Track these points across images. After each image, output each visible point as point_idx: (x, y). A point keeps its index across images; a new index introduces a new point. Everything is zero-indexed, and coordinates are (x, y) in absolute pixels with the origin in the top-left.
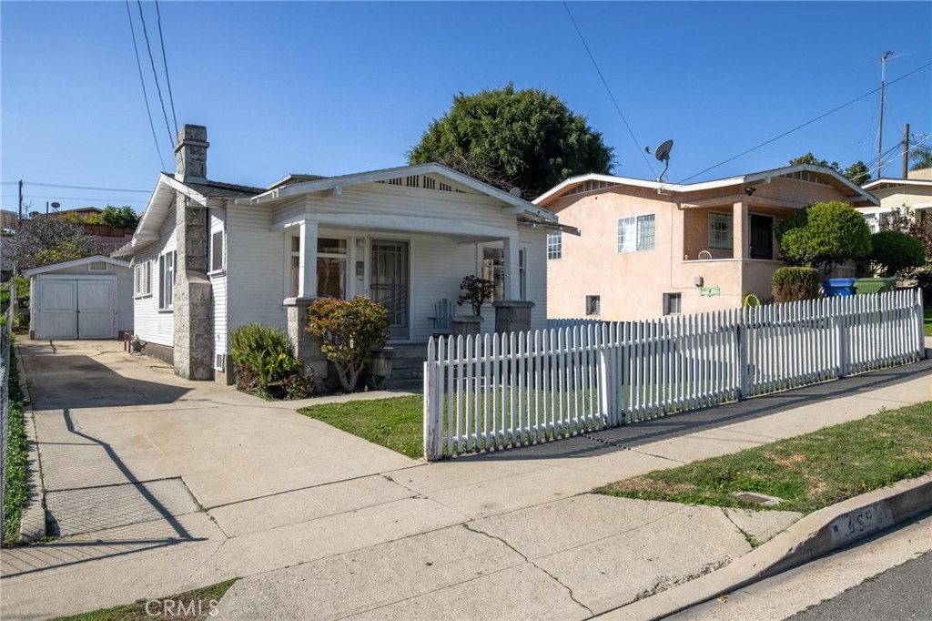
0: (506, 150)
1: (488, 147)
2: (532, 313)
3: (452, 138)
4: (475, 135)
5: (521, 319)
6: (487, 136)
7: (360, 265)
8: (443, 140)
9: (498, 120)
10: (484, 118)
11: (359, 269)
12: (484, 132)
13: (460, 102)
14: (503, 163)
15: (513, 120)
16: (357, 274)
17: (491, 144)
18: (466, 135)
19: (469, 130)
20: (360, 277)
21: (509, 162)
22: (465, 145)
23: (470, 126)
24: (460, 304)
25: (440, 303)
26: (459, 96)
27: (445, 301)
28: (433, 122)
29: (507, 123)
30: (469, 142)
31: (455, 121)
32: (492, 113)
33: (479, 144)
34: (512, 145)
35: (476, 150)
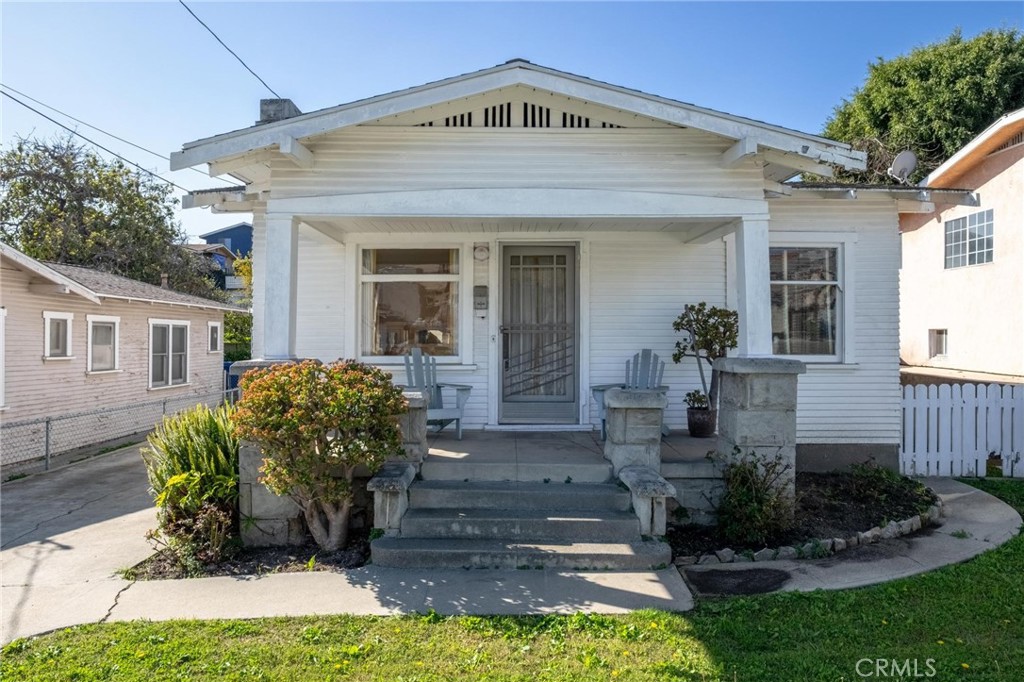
0: (945, 120)
1: (915, 120)
2: (799, 386)
3: (863, 118)
4: (897, 107)
5: (766, 401)
6: (914, 107)
7: (481, 292)
8: (852, 123)
9: (931, 81)
10: (911, 83)
11: (479, 300)
12: (911, 101)
13: (879, 71)
14: (938, 140)
15: (956, 76)
16: (475, 308)
17: (921, 115)
18: (884, 110)
19: (887, 104)
20: (482, 313)
21: (948, 136)
22: (882, 123)
23: (889, 97)
24: (677, 358)
25: (636, 356)
26: (876, 63)
27: (646, 353)
28: (841, 104)
29: (948, 83)
30: (888, 119)
31: (869, 96)
32: (924, 75)
33: (902, 118)
34: (955, 112)
35: (897, 127)
